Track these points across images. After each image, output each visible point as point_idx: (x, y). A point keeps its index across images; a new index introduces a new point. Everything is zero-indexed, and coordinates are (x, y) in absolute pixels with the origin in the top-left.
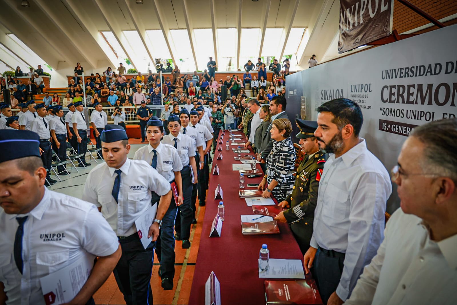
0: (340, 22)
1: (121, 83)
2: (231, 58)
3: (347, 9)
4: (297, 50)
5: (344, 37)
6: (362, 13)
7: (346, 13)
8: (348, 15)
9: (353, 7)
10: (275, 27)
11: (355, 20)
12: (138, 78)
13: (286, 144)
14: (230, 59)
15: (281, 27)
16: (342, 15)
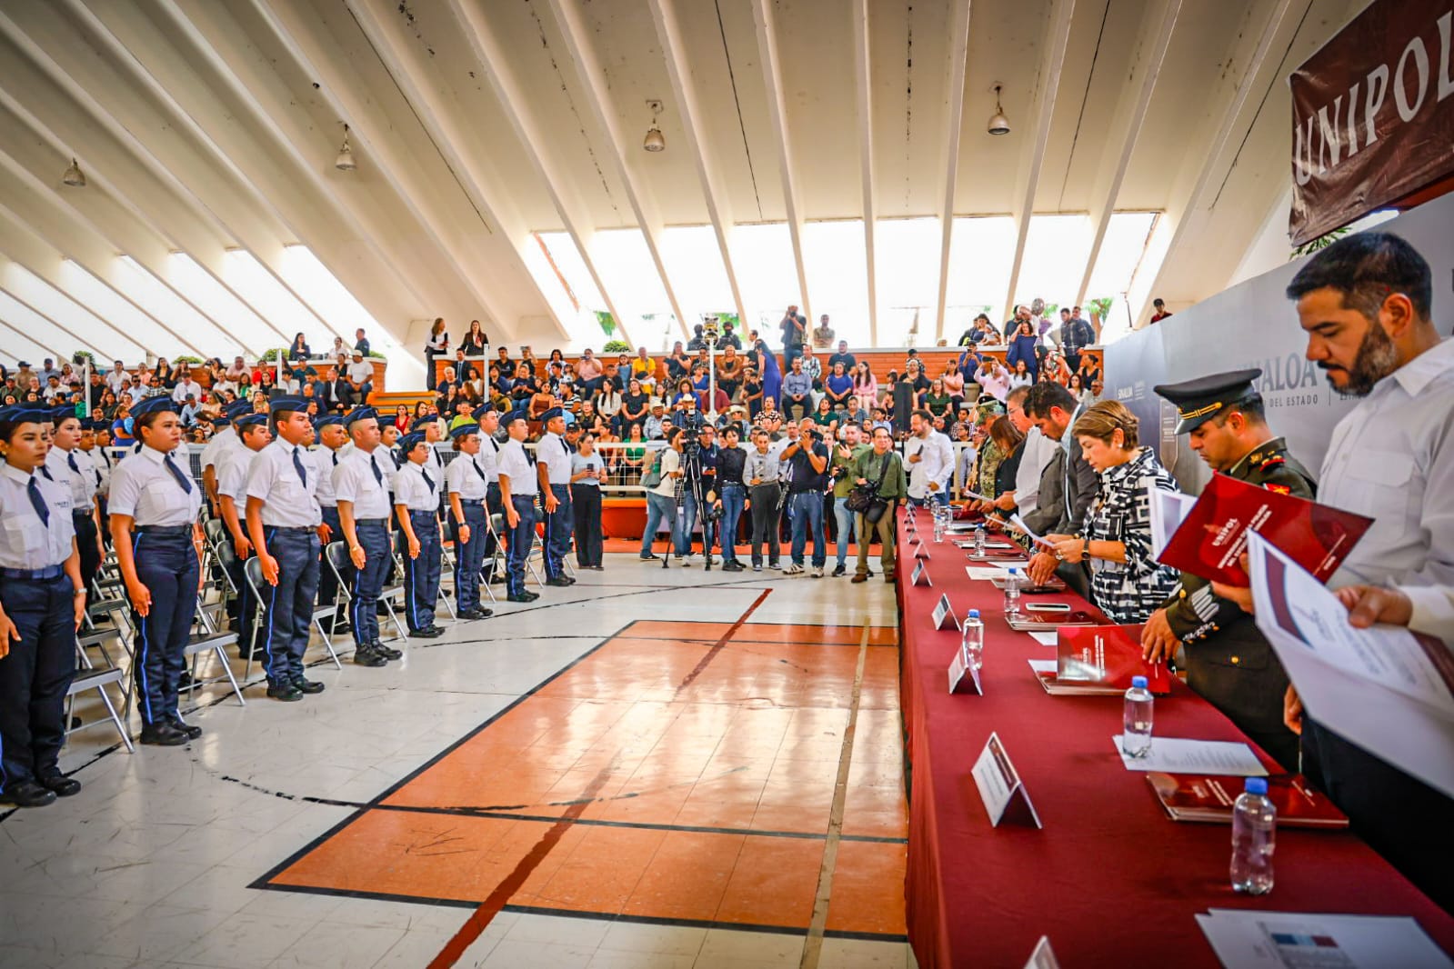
0: (1294, 154)
1: (586, 379)
2: (917, 308)
3: (1317, 108)
4: (1131, 284)
5: (1312, 196)
6: (1372, 112)
7: (1316, 122)
8: (1324, 124)
9: (1338, 101)
10: (1060, 213)
11: (1347, 138)
12: (638, 366)
13: (1145, 468)
14: (914, 311)
15: (1077, 212)
16: (1299, 130)
